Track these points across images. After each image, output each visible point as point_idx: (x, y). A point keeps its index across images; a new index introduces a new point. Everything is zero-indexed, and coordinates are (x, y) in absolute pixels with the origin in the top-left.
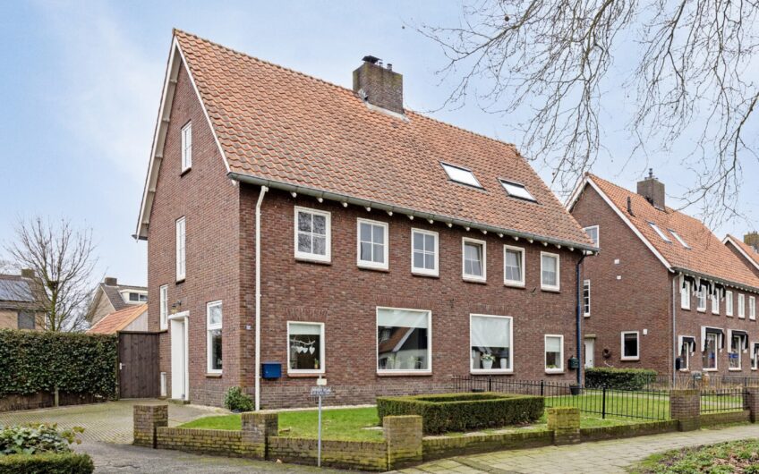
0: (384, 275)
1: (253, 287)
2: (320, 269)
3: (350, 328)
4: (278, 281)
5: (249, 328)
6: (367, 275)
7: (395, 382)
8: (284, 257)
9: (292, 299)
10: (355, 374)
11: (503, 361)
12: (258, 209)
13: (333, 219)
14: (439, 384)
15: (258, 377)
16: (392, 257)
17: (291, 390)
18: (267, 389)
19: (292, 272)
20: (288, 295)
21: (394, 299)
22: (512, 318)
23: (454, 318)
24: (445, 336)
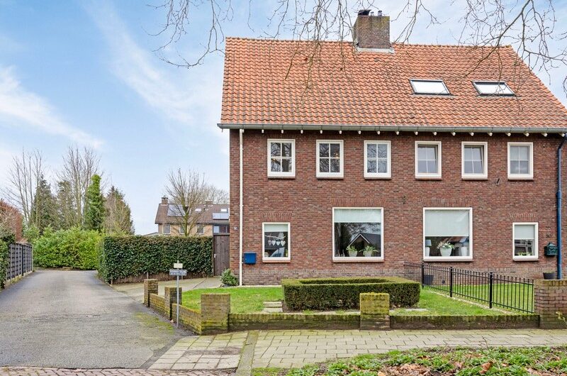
0: (339, 182)
1: (238, 200)
2: (286, 183)
3: (310, 226)
4: (255, 194)
5: (235, 228)
6: (324, 183)
7: (350, 267)
8: (260, 177)
9: (266, 207)
10: (315, 261)
11: (464, 250)
12: (241, 146)
13: (296, 144)
14: (390, 269)
15: (241, 262)
16: (346, 167)
17: (265, 271)
18: (248, 271)
19: (265, 187)
20: (263, 204)
21: (348, 200)
22: (471, 209)
23: (406, 212)
24: (396, 228)
